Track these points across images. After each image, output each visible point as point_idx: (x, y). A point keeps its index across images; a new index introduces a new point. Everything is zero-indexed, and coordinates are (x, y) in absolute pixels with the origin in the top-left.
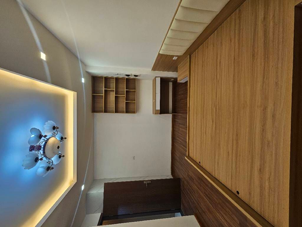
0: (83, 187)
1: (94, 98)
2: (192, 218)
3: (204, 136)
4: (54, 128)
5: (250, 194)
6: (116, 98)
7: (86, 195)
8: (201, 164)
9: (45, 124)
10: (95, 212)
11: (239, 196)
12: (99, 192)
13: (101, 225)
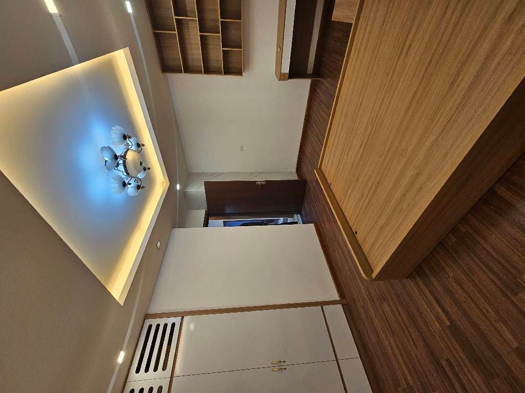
0: (178, 187)
1: (158, 39)
2: (311, 227)
3: (345, 157)
4: (125, 137)
5: (365, 239)
6: (203, 39)
7: (184, 193)
8: (332, 187)
9: (113, 130)
10: (199, 208)
11: (357, 236)
12: (199, 190)
13: (207, 226)
